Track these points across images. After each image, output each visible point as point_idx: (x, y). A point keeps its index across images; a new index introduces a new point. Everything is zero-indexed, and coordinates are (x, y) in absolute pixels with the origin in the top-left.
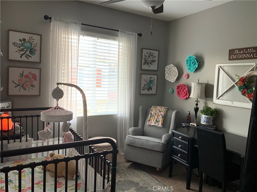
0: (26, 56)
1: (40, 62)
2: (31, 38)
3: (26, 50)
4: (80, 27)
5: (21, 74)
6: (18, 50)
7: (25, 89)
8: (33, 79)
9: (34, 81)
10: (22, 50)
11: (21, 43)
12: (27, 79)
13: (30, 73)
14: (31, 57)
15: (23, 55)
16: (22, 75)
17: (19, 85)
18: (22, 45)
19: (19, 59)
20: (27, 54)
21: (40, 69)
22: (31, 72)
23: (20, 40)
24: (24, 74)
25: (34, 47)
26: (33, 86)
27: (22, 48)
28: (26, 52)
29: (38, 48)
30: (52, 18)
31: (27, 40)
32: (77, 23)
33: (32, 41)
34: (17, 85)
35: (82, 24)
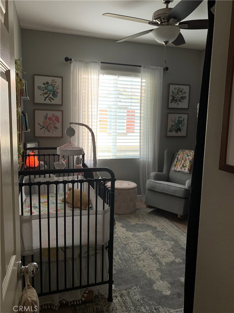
0: (49, 99)
1: (62, 105)
2: (53, 81)
3: (49, 93)
4: (99, 65)
5: (45, 117)
6: (42, 93)
7: (49, 131)
8: (56, 122)
9: (57, 123)
10: (46, 93)
11: (44, 86)
12: (51, 121)
14: (53, 100)
15: (46, 98)
16: (46, 117)
17: (44, 127)
18: (46, 88)
19: (43, 102)
20: (50, 97)
21: (62, 111)
22: (54, 114)
23: (44, 84)
24: (48, 117)
25: (56, 90)
26: (56, 128)
27: (46, 91)
28: (49, 95)
29: (59, 91)
30: (72, 59)
31: (50, 84)
32: (96, 62)
33: (55, 83)
34: (42, 127)
35: (102, 63)
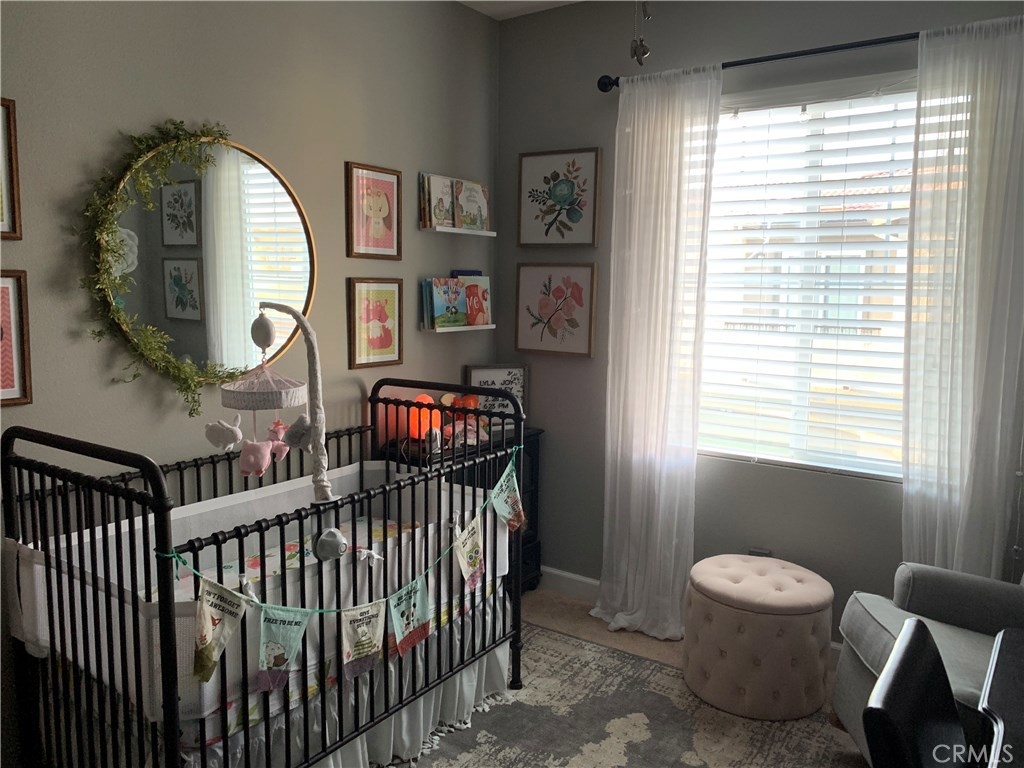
0: (558, 229)
1: (591, 246)
2: (571, 168)
3: (558, 207)
4: (718, 79)
5: (545, 286)
6: (541, 210)
7: (554, 334)
8: (574, 302)
9: (576, 306)
10: (550, 211)
11: (546, 188)
12: (559, 301)
13: (566, 281)
14: (570, 229)
15: (551, 224)
16: (547, 287)
17: (540, 321)
18: (551, 194)
19: (542, 239)
20: (561, 222)
21: (592, 266)
22: (568, 278)
23: (546, 180)
24: (554, 286)
25: (578, 194)
26: (573, 323)
27: (550, 202)
28: (559, 214)
29: (587, 197)
30: (622, 80)
31: (562, 177)
32: (704, 70)
33: (575, 174)
34: (535, 321)
35: (725, 66)
